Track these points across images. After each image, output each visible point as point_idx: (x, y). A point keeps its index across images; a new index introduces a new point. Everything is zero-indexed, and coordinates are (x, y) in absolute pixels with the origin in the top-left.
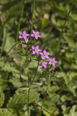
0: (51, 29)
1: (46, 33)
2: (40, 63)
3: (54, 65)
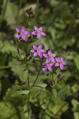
2: (43, 64)
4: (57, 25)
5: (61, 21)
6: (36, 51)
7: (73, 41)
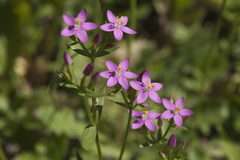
0: (201, 13)
1: (187, 24)
2: (134, 114)
3: (178, 121)
4: (189, 84)
5: (197, 72)
6: (113, 74)
7: (224, 112)
